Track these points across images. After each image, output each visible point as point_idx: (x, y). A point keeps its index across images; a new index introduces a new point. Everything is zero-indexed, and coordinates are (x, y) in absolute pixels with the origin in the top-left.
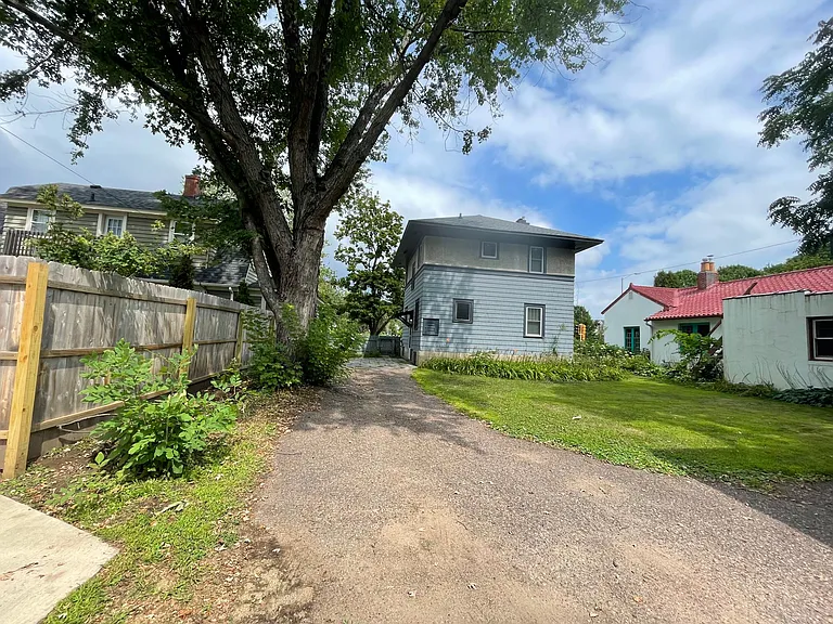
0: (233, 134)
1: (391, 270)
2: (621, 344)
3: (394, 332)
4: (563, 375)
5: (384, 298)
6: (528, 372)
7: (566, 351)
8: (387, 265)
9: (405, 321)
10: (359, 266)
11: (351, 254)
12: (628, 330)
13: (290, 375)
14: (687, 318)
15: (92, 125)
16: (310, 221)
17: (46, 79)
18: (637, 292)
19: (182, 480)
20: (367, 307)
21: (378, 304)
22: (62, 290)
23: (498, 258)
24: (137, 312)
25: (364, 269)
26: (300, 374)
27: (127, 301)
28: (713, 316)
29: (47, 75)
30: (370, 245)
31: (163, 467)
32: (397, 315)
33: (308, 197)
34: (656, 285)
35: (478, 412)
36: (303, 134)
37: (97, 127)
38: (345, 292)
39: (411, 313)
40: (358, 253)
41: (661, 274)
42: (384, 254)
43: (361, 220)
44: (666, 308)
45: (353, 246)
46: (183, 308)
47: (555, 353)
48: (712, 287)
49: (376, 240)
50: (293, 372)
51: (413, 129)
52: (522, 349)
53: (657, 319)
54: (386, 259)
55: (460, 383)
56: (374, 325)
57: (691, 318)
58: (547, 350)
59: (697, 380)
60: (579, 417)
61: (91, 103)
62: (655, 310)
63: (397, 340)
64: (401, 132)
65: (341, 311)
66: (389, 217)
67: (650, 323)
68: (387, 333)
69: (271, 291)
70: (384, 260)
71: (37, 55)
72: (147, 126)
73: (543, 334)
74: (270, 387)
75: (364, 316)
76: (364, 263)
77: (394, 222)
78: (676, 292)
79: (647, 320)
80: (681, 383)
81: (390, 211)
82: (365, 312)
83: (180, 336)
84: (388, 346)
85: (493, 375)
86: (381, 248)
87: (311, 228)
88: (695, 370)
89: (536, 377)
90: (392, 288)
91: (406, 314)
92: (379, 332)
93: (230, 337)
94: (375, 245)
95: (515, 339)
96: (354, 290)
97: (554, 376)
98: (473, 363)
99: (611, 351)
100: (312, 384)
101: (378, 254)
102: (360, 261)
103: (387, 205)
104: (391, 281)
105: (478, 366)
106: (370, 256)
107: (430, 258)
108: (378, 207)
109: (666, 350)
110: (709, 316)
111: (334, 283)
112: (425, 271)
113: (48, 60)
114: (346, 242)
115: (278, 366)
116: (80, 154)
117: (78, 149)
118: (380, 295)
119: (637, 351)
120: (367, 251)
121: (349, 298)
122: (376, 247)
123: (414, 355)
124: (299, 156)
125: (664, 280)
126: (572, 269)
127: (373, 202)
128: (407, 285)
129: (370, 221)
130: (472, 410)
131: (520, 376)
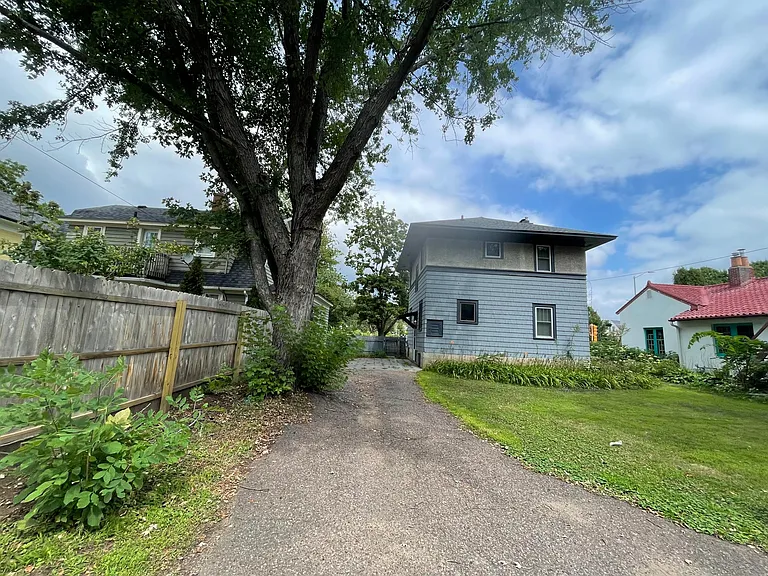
0: (232, 140)
1: (396, 274)
2: (642, 346)
3: (402, 332)
4: (582, 382)
5: (390, 300)
6: (541, 378)
7: (582, 354)
8: (393, 269)
9: (409, 323)
10: (368, 271)
11: (360, 260)
12: (649, 331)
13: (282, 382)
14: (722, 318)
15: (129, 149)
16: (306, 222)
17: (81, 107)
18: (655, 290)
19: (98, 535)
20: (375, 309)
21: (385, 306)
22: (11, 291)
23: (502, 258)
24: (114, 315)
25: (372, 273)
26: (292, 380)
27: (100, 303)
28: (757, 316)
29: (82, 103)
30: (378, 251)
31: (75, 518)
32: (402, 317)
33: (305, 199)
34: (676, 283)
35: (490, 431)
36: (301, 138)
37: (132, 152)
38: (355, 295)
39: (415, 314)
40: (365, 259)
41: (681, 271)
42: (390, 258)
43: (369, 228)
44: (694, 307)
45: (362, 252)
46: (172, 310)
47: (569, 355)
48: (747, 284)
49: (383, 246)
50: (284, 379)
51: (413, 136)
52: (531, 351)
53: (684, 320)
54: (392, 263)
55: (466, 388)
56: (381, 326)
57: (727, 317)
58: (560, 353)
59: (746, 390)
60: (620, 443)
61: (128, 131)
62: (681, 309)
63: (402, 341)
64: (401, 140)
65: (351, 312)
66: (394, 224)
67: (675, 323)
68: (394, 333)
69: (268, 292)
70: (390, 264)
71: (74, 87)
72: (155, 138)
73: (555, 336)
74: (259, 394)
75: (372, 317)
76: (372, 268)
77: (399, 229)
78: (702, 289)
79: (671, 320)
80: (726, 393)
81: (396, 219)
82: (373, 313)
83: (167, 340)
84: (394, 347)
85: (502, 381)
86: (387, 253)
87: (307, 228)
88: (741, 377)
89: (551, 384)
90: (398, 291)
91: (410, 315)
92: (386, 333)
93: (229, 339)
94: (382, 250)
95: (525, 341)
96: (362, 292)
97: (572, 383)
98: (481, 367)
99: (632, 354)
100: (306, 390)
101: (385, 259)
102: (368, 266)
103: (393, 214)
104: (397, 284)
105: (485, 370)
106: (377, 261)
107: (432, 260)
108: (384, 216)
109: (701, 354)
110: (751, 316)
111: (345, 287)
112: (428, 273)
113: (84, 90)
114: (355, 248)
115: (268, 372)
116: (115, 174)
117: (114, 169)
118: (386, 299)
119: (662, 354)
120: (374, 256)
121: (358, 301)
122: (383, 252)
123: (419, 356)
124: (297, 159)
125: (685, 278)
126: (582, 266)
127: (379, 212)
128: (411, 287)
129: (376, 229)
130: (482, 427)
131: (534, 383)
